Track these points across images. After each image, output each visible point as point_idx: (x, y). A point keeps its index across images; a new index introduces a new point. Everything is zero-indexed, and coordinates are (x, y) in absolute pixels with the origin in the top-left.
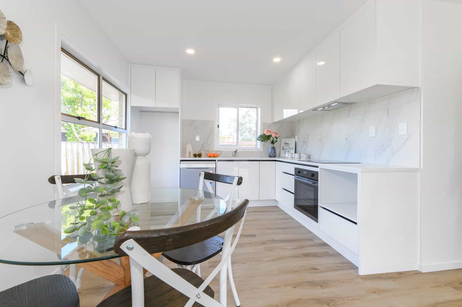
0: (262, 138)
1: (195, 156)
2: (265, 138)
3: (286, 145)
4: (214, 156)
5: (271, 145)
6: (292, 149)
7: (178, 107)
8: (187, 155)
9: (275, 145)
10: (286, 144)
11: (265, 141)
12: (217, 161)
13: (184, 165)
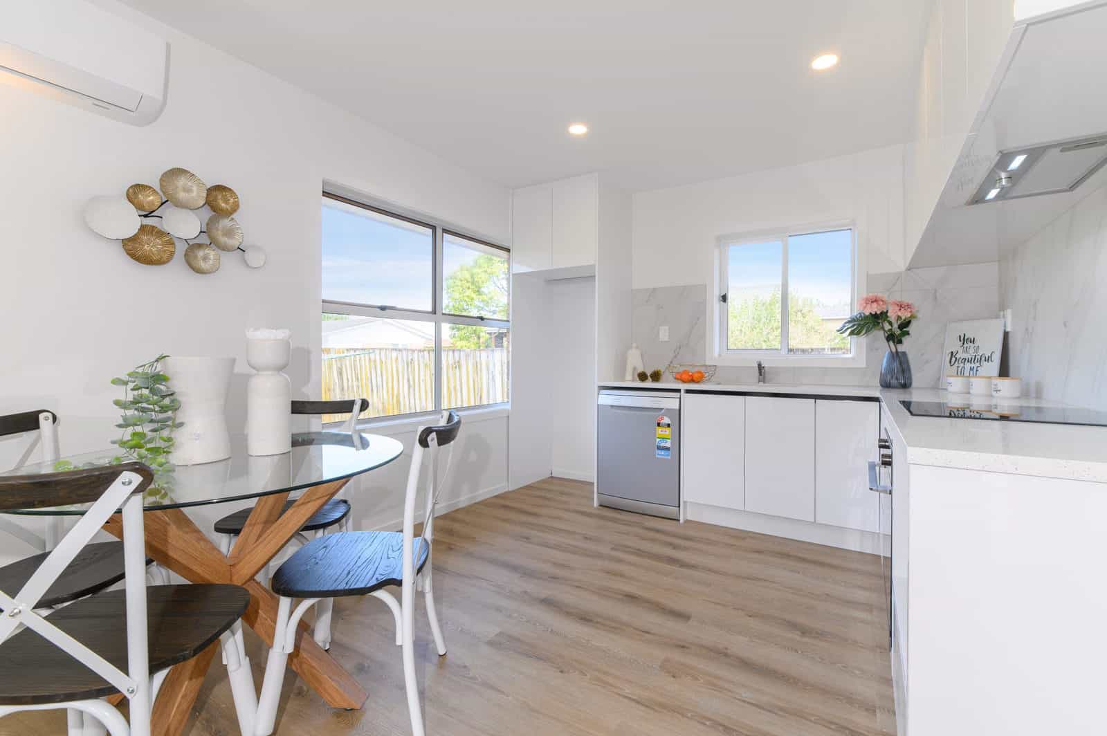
0: (854, 325)
1: (643, 377)
2: (866, 323)
3: (965, 345)
4: (690, 378)
5: (885, 350)
6: (989, 359)
7: (592, 262)
8: (629, 376)
9: (906, 346)
10: (964, 340)
11: (858, 334)
12: (682, 392)
13: (607, 399)
